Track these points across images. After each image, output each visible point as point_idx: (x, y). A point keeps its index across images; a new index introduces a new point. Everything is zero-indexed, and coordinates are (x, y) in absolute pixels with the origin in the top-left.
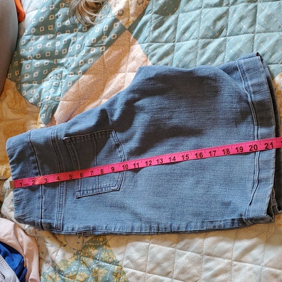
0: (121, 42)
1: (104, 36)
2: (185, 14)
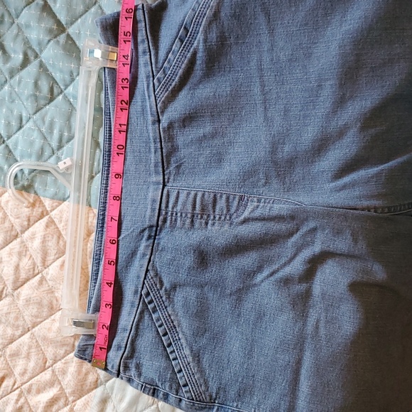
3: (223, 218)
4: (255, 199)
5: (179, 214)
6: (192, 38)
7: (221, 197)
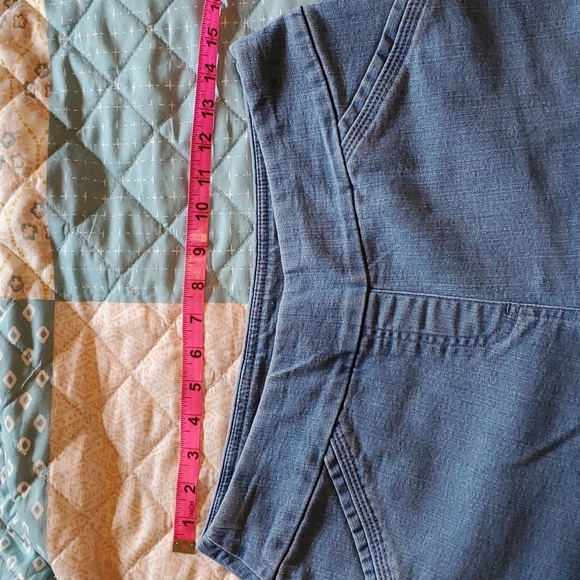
0: (66, 332)
1: (25, 354)
2: (131, 170)
3: (472, 341)
4: (530, 310)
5: (395, 335)
6: (400, 52)
7: (469, 307)
